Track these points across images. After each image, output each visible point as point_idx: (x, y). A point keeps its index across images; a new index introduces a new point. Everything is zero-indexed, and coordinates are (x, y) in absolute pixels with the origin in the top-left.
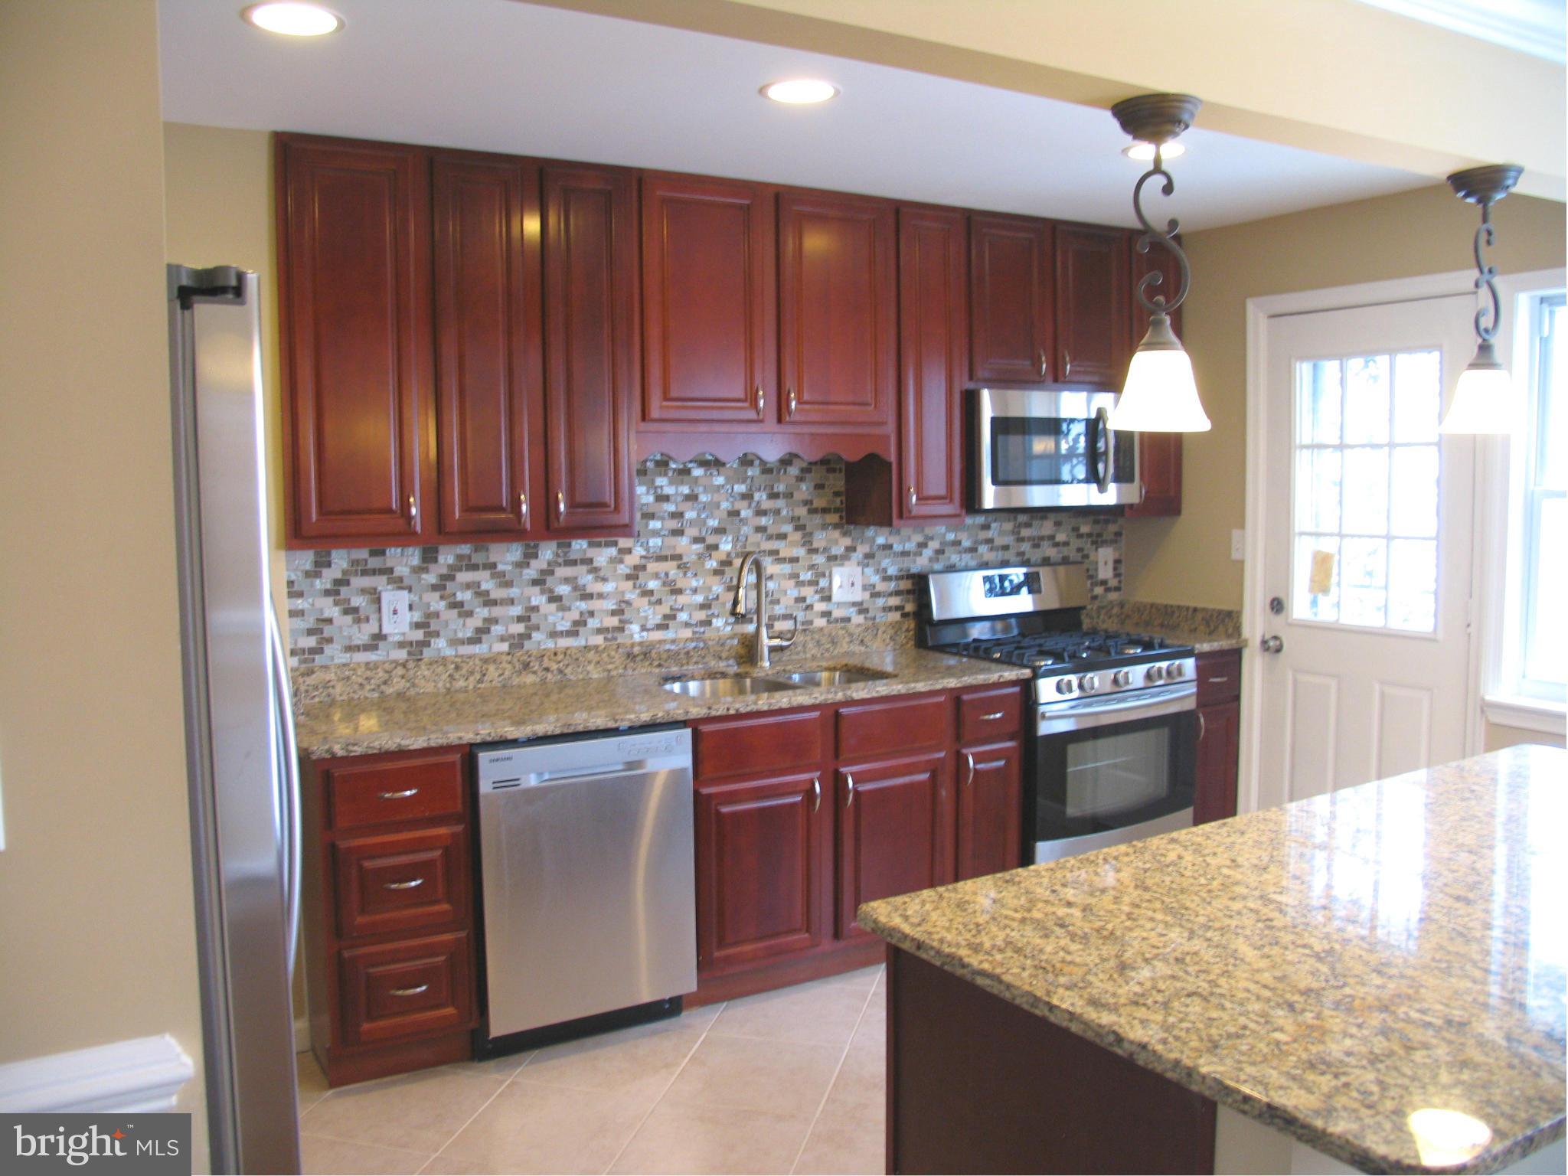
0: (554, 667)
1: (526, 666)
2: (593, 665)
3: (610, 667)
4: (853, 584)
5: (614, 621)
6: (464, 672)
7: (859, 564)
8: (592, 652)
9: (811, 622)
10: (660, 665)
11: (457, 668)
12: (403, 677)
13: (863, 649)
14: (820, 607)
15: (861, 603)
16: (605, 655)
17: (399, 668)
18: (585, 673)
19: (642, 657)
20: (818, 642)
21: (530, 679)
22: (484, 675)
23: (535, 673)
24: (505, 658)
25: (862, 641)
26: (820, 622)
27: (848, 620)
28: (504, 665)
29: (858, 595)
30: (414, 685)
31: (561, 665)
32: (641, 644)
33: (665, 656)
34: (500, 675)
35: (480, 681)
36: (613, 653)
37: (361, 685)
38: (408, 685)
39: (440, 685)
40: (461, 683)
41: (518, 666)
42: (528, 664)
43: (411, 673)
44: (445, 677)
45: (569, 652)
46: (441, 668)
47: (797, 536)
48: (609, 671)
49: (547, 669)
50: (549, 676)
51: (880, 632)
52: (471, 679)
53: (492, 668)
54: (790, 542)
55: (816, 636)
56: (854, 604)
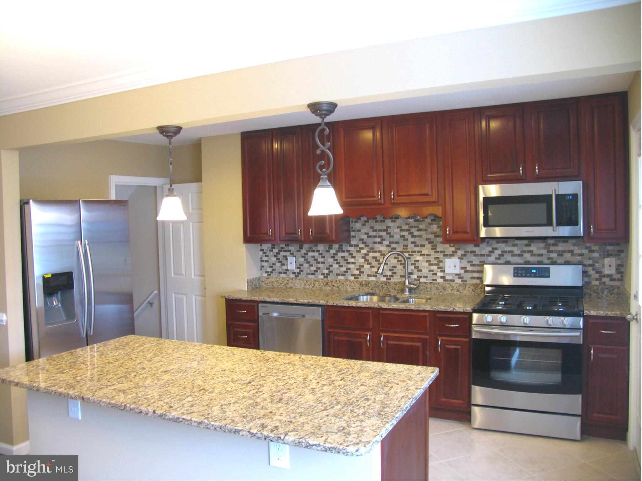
0: (336, 285)
1: (327, 284)
2: (348, 286)
3: (354, 287)
4: (455, 266)
5: (358, 272)
6: (309, 283)
7: (459, 258)
8: (348, 282)
9: (436, 280)
10: (372, 289)
11: (307, 282)
12: (292, 282)
13: (458, 293)
14: (440, 274)
15: (460, 274)
16: (352, 283)
17: (291, 280)
18: (346, 289)
19: (365, 285)
20: (437, 288)
21: (328, 288)
22: (314, 285)
23: (330, 286)
24: (321, 280)
25: (458, 290)
26: (440, 281)
27: (453, 281)
28: (320, 283)
29: (458, 271)
30: (295, 285)
31: (338, 285)
32: (365, 281)
33: (374, 286)
34: (319, 286)
35: (313, 287)
36: (355, 283)
37: (281, 283)
38: (293, 285)
39: (302, 286)
40: (308, 287)
41: (325, 283)
42: (328, 283)
43: (294, 282)
44: (303, 284)
45: (340, 281)
46: (302, 281)
47: (430, 246)
48: (354, 289)
49: (334, 286)
50: (334, 288)
51: (467, 287)
52: (311, 286)
53: (317, 283)
54: (426, 248)
55: (436, 286)
56: (456, 275)
